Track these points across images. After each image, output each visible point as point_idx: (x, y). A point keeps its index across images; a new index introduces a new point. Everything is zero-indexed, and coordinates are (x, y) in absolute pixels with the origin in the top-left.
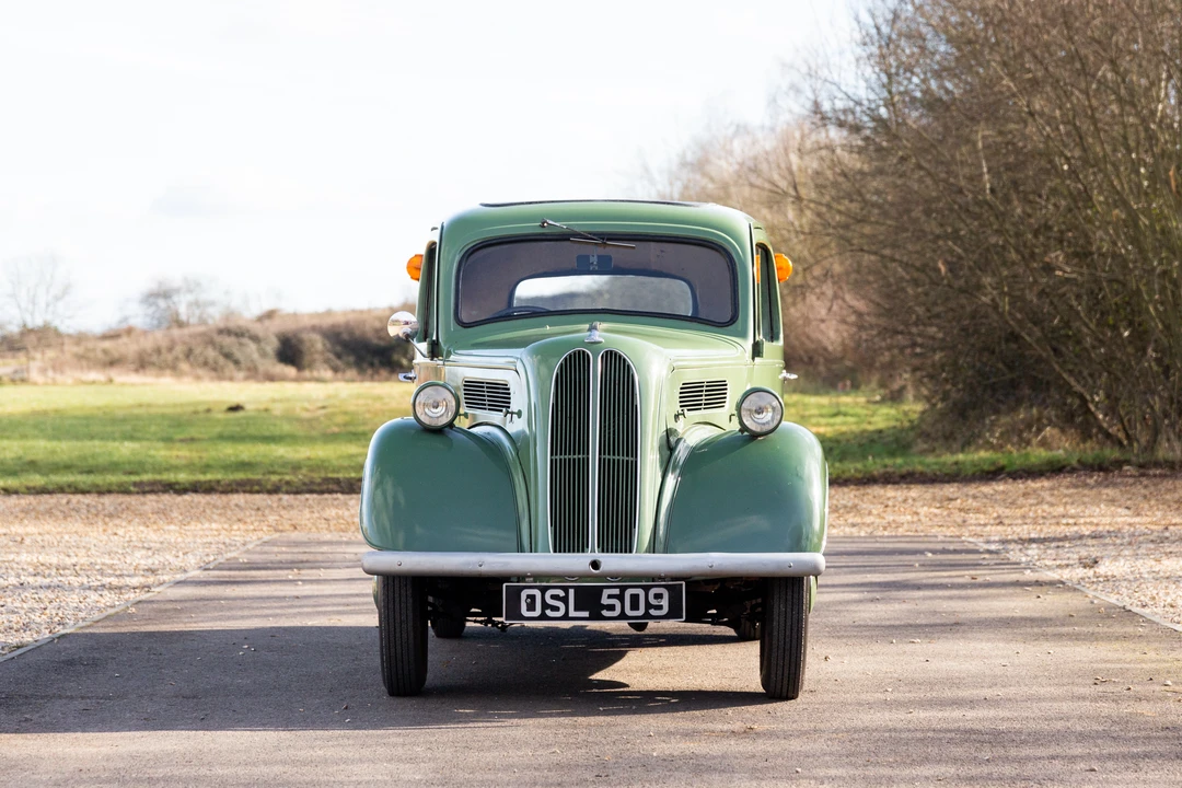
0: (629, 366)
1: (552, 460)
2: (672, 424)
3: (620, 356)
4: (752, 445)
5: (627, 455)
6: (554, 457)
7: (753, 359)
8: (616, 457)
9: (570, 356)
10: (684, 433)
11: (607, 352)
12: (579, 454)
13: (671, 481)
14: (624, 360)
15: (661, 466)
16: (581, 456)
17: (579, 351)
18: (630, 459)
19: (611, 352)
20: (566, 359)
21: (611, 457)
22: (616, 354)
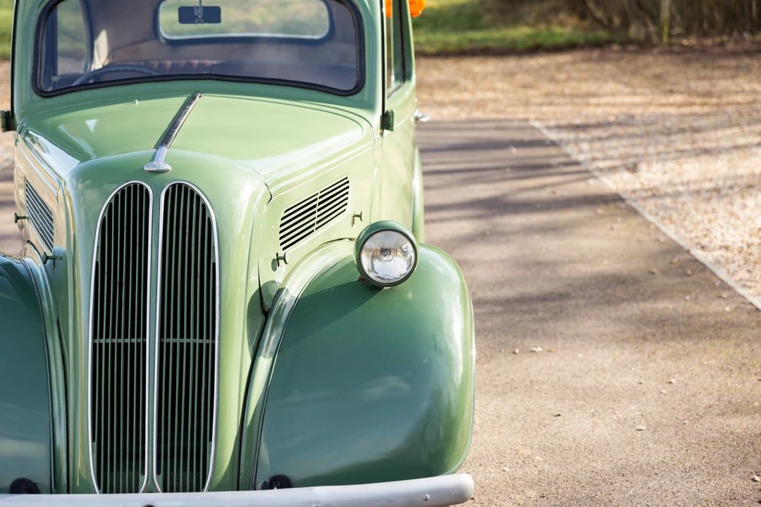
0: (204, 206)
1: (94, 345)
2: (268, 276)
3: (192, 192)
4: (376, 299)
5: (201, 337)
6: (97, 341)
7: (382, 134)
8: (185, 340)
9: (123, 191)
10: (286, 280)
11: (174, 186)
12: (132, 337)
13: (264, 363)
14: (198, 197)
15: (250, 343)
16: (135, 340)
17: (135, 185)
18: (205, 341)
19: (180, 185)
20: (116, 196)
21: (178, 340)
22: (186, 188)
